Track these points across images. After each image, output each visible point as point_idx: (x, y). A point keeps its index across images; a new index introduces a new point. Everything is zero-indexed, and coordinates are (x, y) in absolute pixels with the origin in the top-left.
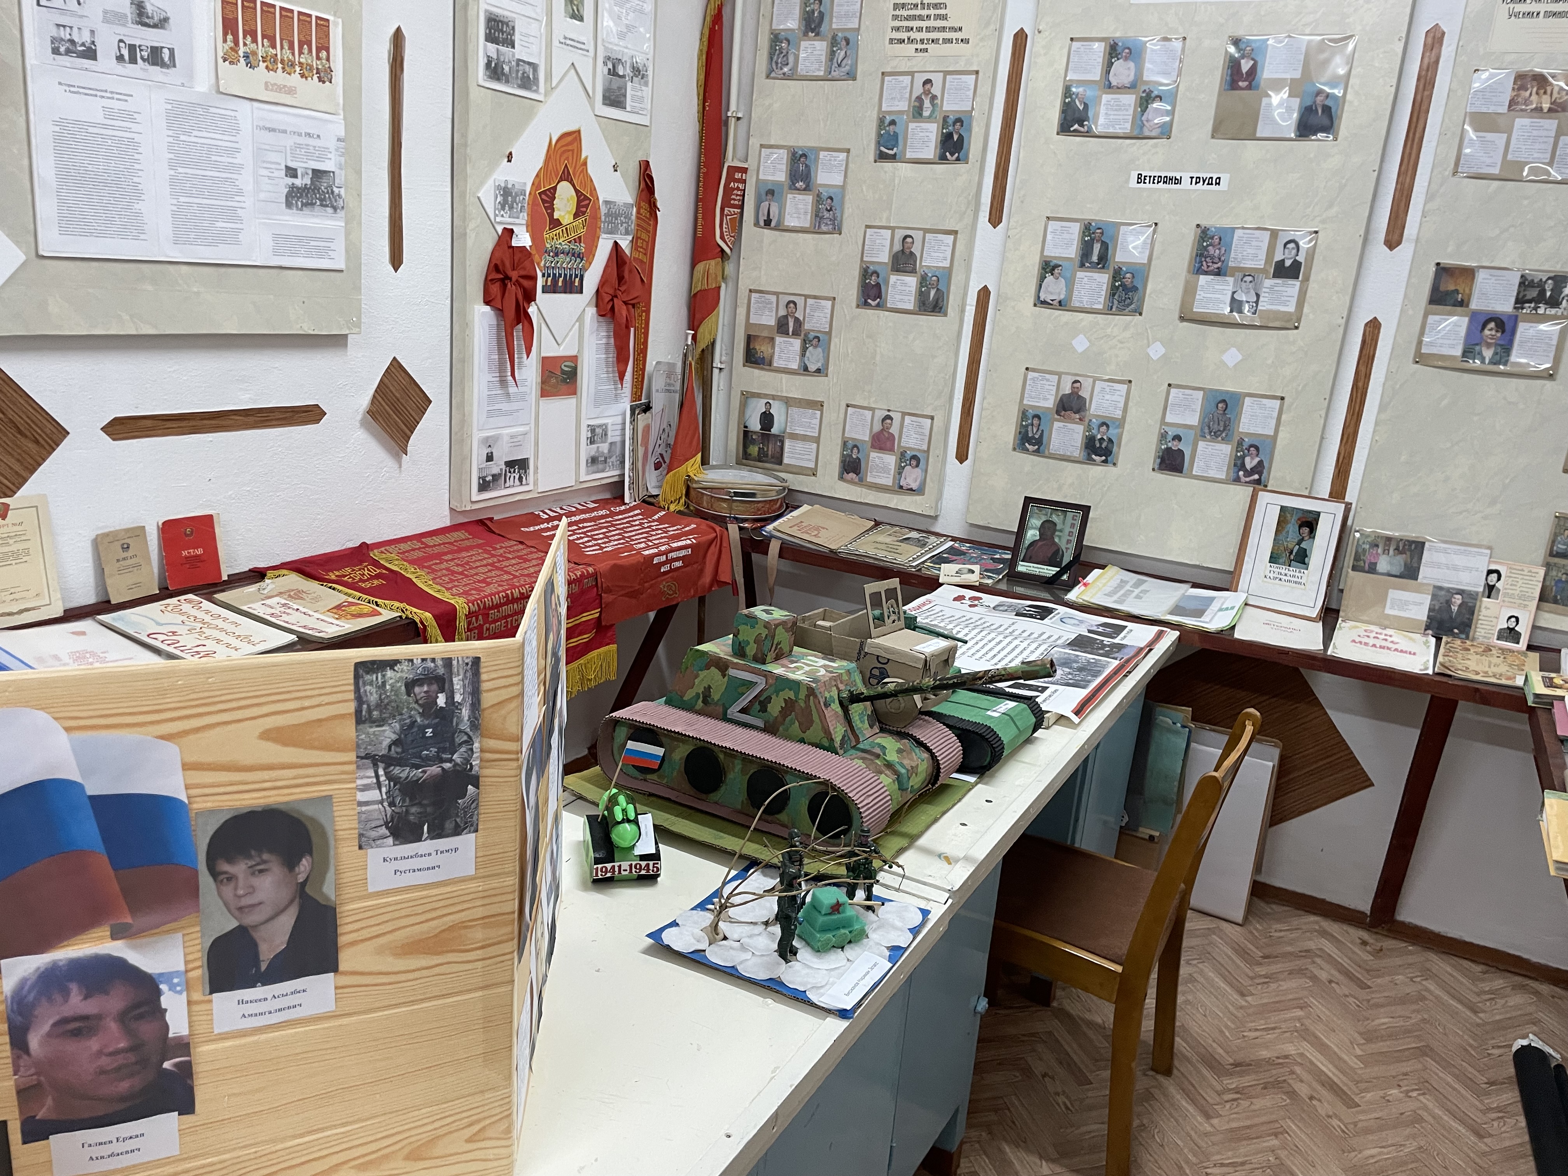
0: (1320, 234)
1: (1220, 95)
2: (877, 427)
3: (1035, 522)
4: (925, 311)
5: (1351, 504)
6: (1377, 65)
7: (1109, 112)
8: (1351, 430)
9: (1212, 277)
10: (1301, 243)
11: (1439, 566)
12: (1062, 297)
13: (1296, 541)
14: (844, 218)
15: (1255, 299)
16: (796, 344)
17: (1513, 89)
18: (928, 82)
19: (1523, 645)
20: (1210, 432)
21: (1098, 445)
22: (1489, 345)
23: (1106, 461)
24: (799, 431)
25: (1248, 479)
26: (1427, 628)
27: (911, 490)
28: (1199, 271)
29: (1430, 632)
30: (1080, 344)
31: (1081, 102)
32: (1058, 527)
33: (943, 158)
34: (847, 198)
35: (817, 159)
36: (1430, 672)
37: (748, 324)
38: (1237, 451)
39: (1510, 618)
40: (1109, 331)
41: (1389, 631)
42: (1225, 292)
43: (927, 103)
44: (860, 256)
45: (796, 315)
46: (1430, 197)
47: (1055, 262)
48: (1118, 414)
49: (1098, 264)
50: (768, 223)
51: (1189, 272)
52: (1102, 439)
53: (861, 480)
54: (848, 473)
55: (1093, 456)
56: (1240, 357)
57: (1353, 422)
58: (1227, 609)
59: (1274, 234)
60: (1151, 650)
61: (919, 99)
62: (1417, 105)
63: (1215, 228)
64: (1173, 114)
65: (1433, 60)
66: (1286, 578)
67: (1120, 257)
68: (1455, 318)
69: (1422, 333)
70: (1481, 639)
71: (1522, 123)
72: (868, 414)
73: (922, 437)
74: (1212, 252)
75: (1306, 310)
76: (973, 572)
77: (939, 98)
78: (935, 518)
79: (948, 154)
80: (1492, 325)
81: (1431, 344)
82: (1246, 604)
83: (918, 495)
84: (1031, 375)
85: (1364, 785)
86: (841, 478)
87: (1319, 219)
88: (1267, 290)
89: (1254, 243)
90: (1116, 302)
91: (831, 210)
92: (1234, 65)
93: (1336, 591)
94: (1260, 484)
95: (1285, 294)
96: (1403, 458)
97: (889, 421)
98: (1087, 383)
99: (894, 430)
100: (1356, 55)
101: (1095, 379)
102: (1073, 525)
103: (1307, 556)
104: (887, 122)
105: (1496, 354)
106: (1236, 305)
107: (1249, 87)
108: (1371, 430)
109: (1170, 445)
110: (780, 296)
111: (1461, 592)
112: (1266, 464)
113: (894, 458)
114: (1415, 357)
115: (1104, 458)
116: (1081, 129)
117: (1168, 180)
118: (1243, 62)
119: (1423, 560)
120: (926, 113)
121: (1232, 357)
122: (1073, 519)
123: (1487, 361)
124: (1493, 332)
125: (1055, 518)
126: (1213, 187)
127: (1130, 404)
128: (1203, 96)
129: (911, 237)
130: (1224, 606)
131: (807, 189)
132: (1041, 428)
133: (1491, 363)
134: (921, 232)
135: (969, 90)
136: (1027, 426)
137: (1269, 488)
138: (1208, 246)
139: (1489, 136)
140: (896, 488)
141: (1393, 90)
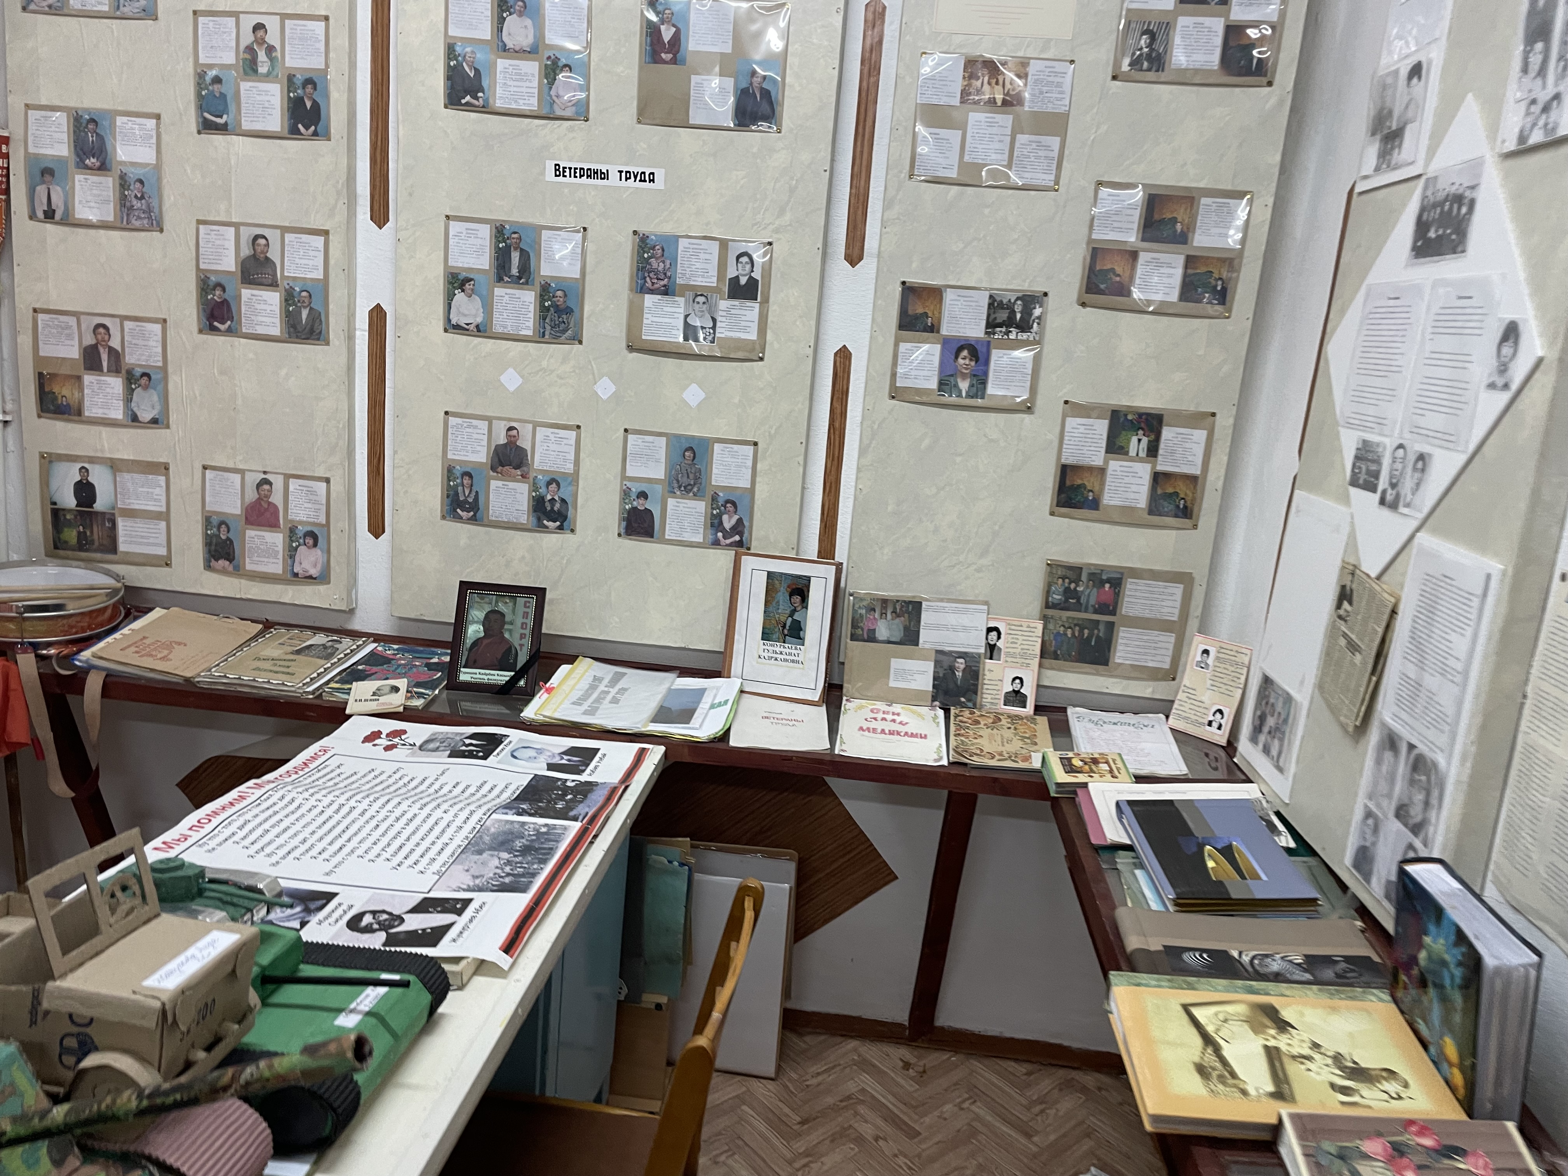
0: (774, 245)
1: (641, 68)
2: (251, 495)
3: (477, 614)
4: (297, 337)
5: (842, 564)
6: (815, 41)
7: (509, 83)
8: (832, 478)
9: (659, 297)
10: (755, 257)
11: (938, 627)
12: (479, 320)
13: (788, 612)
14: (164, 209)
15: (711, 325)
16: (115, 384)
17: (964, 78)
18: (259, 27)
19: (1030, 709)
20: (680, 487)
21: (549, 508)
22: (964, 376)
23: (561, 528)
24: (137, 504)
25: (728, 541)
26: (934, 699)
27: (311, 577)
28: (643, 290)
29: (937, 703)
30: (511, 380)
31: (470, 67)
32: (507, 619)
33: (294, 132)
34: (165, 181)
35: (113, 124)
36: (945, 762)
37: (38, 359)
38: (713, 509)
39: (1014, 679)
40: (544, 364)
41: (897, 708)
42: (676, 315)
43: (262, 56)
44: (194, 262)
45: (111, 344)
46: (887, 205)
47: (464, 274)
48: (569, 468)
49: (520, 278)
50: (49, 215)
51: (631, 290)
52: (553, 499)
53: (237, 568)
54: (217, 560)
55: (545, 522)
56: (703, 395)
57: (834, 469)
58: (720, 705)
59: (724, 244)
60: (626, 788)
61: (250, 49)
62: (864, 94)
63: (656, 236)
64: (588, 90)
65: (876, 39)
66: (782, 657)
67: (546, 270)
68: (926, 347)
69: (895, 364)
70: (988, 705)
71: (977, 118)
72: (237, 478)
73: (317, 507)
74: (655, 265)
75: (769, 336)
76: (396, 689)
77: (278, 47)
78: (352, 611)
79: (300, 126)
80: (965, 353)
81: (906, 376)
82: (742, 692)
83: (321, 583)
84: (452, 420)
85: (887, 879)
86: (208, 567)
87: (771, 227)
88: (724, 314)
89: (702, 256)
90: (548, 327)
91: (142, 198)
92: (652, 32)
93: (836, 665)
94: (742, 546)
95: (744, 318)
96: (890, 508)
97: (266, 487)
98: (525, 431)
99: (277, 498)
100: (791, 28)
101: (536, 425)
102: (525, 615)
103: (801, 629)
104: (208, 79)
105: (972, 386)
106: (690, 332)
107: (674, 61)
108: (854, 477)
109: (635, 503)
110: (82, 317)
111: (963, 655)
112: (746, 523)
113: (281, 536)
114: (890, 393)
115: (558, 523)
116: (475, 102)
117: (593, 174)
118: (663, 28)
119: (922, 623)
120: (263, 69)
121: (694, 395)
122: (525, 606)
123: (964, 394)
124: (967, 361)
125: (501, 607)
126: (647, 185)
127: (582, 455)
128: (621, 68)
129: (264, 237)
130: (716, 701)
131: (103, 168)
132: (474, 489)
133: (969, 396)
134: (278, 232)
135: (320, 41)
136: (457, 486)
137: (752, 551)
138: (650, 258)
139: (944, 133)
140: (289, 576)
141: (836, 72)
